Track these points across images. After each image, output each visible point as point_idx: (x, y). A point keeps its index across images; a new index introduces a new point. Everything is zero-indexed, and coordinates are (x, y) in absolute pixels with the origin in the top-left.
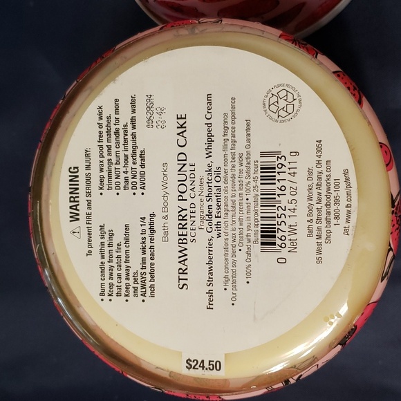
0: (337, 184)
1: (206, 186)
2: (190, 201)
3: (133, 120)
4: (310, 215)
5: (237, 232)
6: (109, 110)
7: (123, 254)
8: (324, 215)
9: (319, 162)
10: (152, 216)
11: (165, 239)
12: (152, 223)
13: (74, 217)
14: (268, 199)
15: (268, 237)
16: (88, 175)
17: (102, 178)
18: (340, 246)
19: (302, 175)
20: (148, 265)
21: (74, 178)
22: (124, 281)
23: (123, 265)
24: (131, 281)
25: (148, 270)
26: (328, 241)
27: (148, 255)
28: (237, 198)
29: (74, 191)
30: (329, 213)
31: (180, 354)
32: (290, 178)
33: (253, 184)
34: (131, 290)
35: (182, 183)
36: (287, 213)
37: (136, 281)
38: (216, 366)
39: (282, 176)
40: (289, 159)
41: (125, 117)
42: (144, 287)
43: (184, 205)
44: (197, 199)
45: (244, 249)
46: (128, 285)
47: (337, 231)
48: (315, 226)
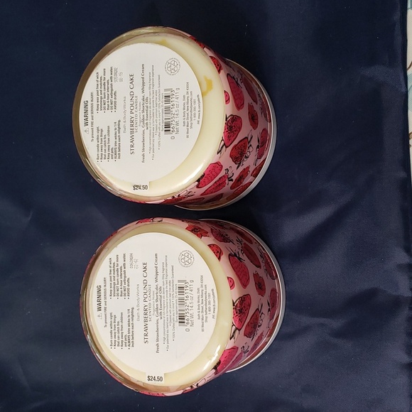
0: (209, 296)
1: (155, 295)
2: (149, 302)
3: (124, 264)
4: (199, 309)
5: (169, 317)
6: (114, 260)
7: (120, 327)
8: (204, 310)
9: (202, 285)
10: (133, 309)
11: (138, 320)
12: (132, 312)
13: (99, 309)
14: (182, 301)
15: (182, 319)
16: (105, 289)
17: (111, 290)
18: (211, 323)
19: (195, 291)
20: (131, 332)
21: (99, 291)
22: (121, 339)
23: (120, 332)
24: (124, 340)
25: (131, 334)
26: (206, 321)
27: (131, 327)
28: (169, 301)
29: (99, 297)
30: (206, 309)
31: (145, 373)
32: (190, 292)
33: (175, 295)
34: (124, 343)
35: (145, 293)
36: (190, 308)
37: (126, 340)
38: (160, 379)
39: (187, 291)
40: (190, 284)
41: (121, 264)
42: (129, 342)
43: (146, 303)
44: (152, 302)
45: (172, 324)
46: (122, 341)
47: (210, 317)
48: (201, 314)
